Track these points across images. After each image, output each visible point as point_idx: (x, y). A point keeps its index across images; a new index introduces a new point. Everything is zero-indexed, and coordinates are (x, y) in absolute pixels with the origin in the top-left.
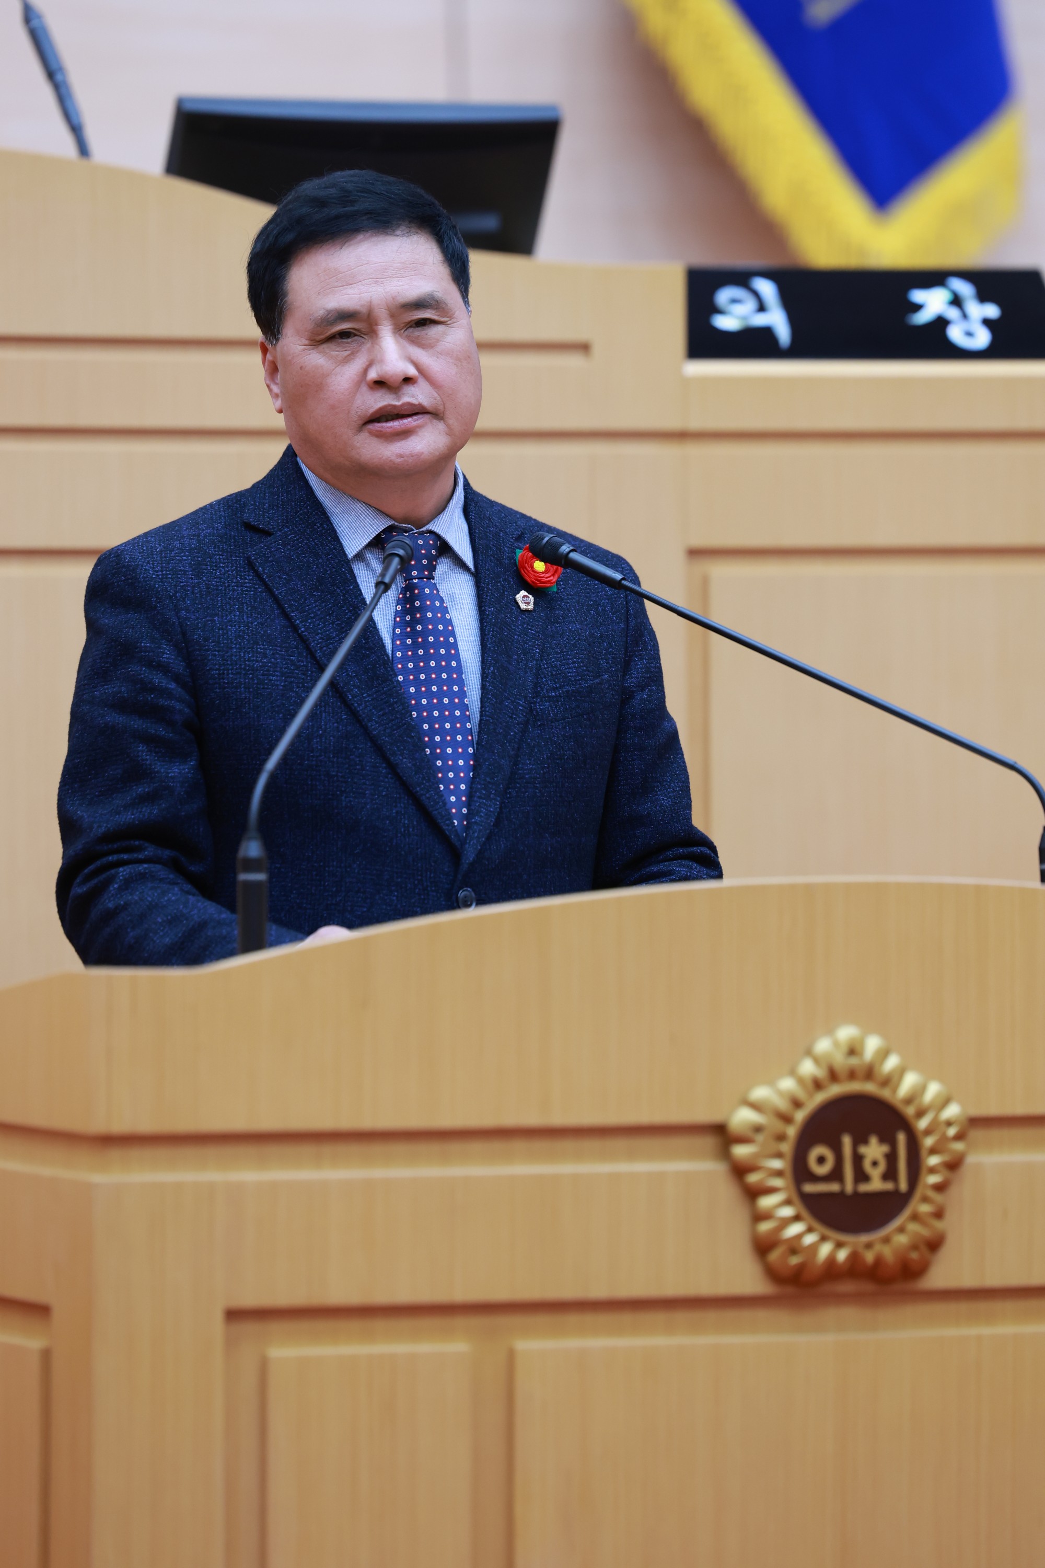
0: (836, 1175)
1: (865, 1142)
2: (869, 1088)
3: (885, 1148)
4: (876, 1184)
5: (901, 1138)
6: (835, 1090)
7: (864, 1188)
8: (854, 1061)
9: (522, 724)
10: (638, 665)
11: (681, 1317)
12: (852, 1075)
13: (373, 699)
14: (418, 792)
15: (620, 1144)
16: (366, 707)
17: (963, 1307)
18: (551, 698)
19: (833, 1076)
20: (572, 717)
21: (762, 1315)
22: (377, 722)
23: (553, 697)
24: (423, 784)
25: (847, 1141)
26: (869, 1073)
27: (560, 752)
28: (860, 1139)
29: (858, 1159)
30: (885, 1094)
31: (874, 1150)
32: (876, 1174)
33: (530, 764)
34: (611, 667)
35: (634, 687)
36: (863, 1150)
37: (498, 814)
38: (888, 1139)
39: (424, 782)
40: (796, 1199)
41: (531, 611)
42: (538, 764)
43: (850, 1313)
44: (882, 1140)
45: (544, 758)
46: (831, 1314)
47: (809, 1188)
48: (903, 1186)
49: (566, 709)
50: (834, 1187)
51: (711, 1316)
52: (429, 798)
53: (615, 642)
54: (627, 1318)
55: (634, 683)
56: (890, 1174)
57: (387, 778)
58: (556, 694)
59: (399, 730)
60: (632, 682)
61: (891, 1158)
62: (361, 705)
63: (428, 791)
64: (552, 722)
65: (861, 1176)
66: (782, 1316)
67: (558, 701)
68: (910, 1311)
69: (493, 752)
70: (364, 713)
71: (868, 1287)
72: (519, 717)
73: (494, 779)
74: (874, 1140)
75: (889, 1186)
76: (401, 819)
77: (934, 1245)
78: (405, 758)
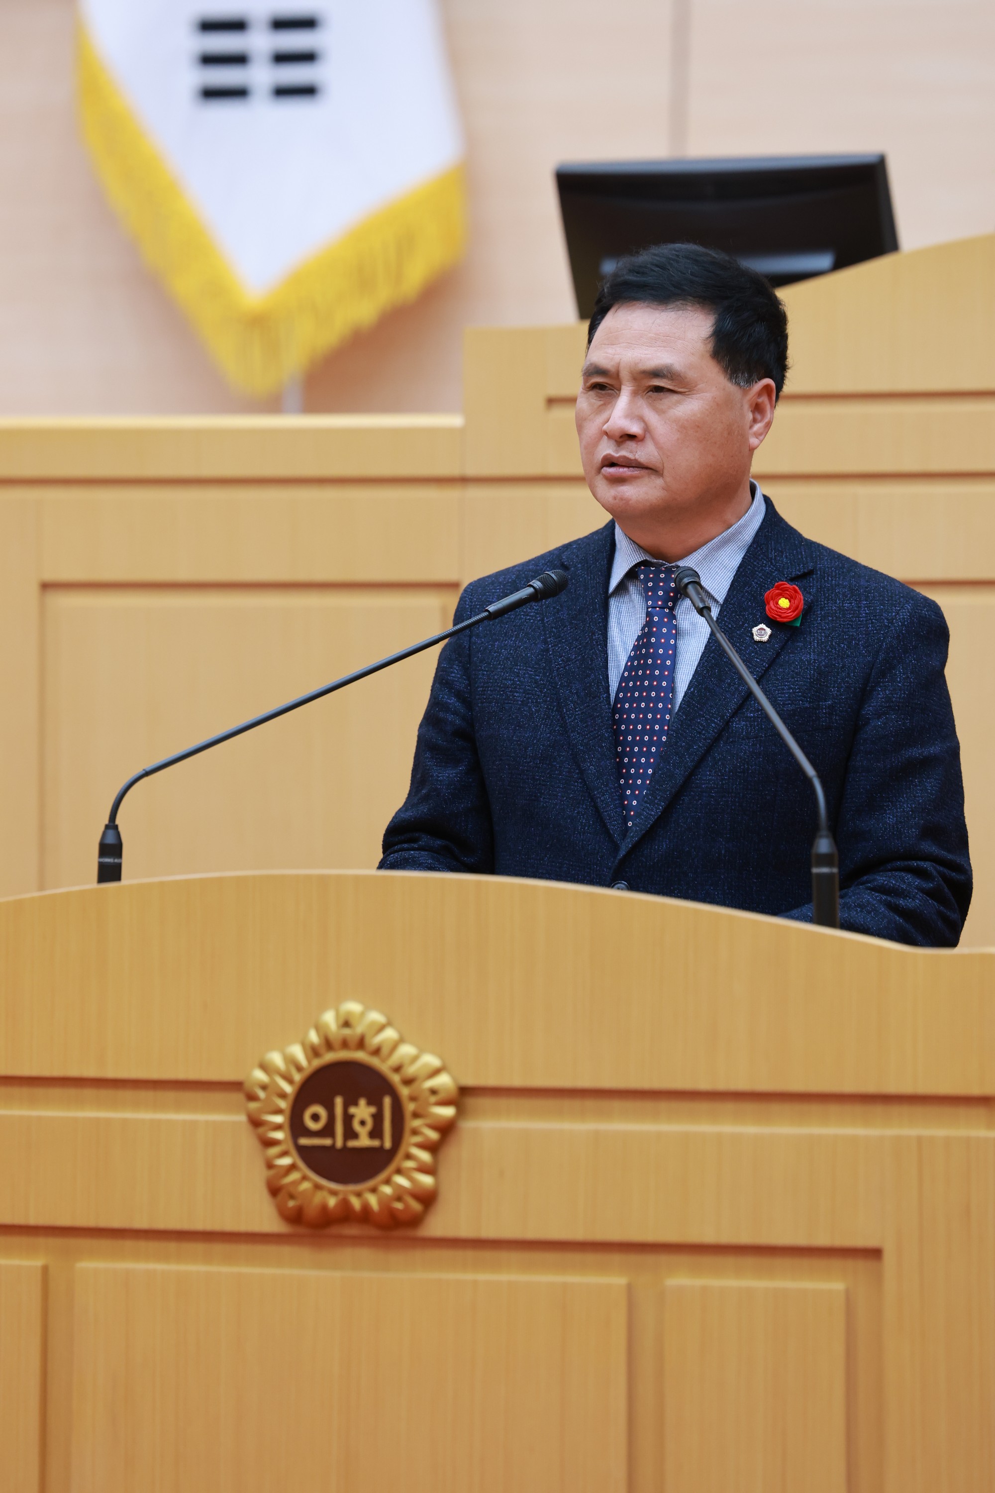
0: (328, 1130)
1: (356, 1104)
2: (360, 1056)
3: (373, 1110)
4: (364, 1141)
5: (387, 1101)
6: (329, 1057)
7: (352, 1144)
8: (347, 1032)
9: (710, 739)
10: (880, 694)
11: (219, 1248)
12: (345, 1044)
13: (582, 713)
14: (595, 795)
15: (171, 1095)
16: (575, 719)
17: (470, 1254)
18: (749, 719)
19: (329, 1045)
20: (765, 737)
21: (286, 1250)
22: (578, 733)
23: (751, 717)
24: (601, 788)
25: (339, 1101)
26: (361, 1044)
27: (744, 766)
28: (351, 1101)
29: (348, 1119)
30: (374, 1062)
31: (363, 1111)
32: (363, 1132)
33: (710, 775)
34: (841, 695)
35: (870, 715)
36: (352, 1110)
37: (657, 818)
38: (375, 1101)
39: (603, 786)
40: (293, 1151)
41: (765, 642)
42: (718, 775)
43: (364, 1254)
44: (370, 1103)
45: (725, 771)
46: (348, 1254)
47: (304, 1141)
48: (388, 1144)
49: (762, 729)
50: (327, 1142)
51: (244, 1249)
52: (602, 801)
53: (854, 673)
54: (172, 1246)
55: (870, 711)
56: (376, 1133)
57: (577, 782)
58: (754, 715)
59: (594, 741)
60: (869, 710)
61: (378, 1118)
62: (571, 718)
63: (604, 795)
64: (743, 739)
65: (350, 1134)
66: (304, 1253)
67: (754, 721)
68: (419, 1255)
69: (669, 763)
70: (570, 725)
71: (373, 1232)
72: (709, 733)
73: (662, 786)
74: (362, 1102)
75: (376, 1143)
76: (580, 818)
77: (428, 1199)
78: (593, 765)
